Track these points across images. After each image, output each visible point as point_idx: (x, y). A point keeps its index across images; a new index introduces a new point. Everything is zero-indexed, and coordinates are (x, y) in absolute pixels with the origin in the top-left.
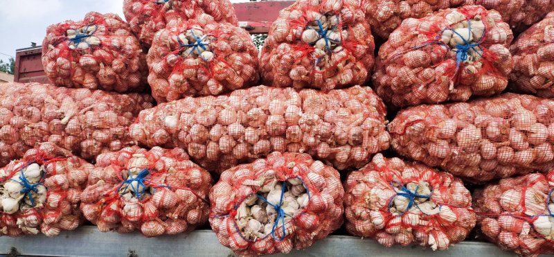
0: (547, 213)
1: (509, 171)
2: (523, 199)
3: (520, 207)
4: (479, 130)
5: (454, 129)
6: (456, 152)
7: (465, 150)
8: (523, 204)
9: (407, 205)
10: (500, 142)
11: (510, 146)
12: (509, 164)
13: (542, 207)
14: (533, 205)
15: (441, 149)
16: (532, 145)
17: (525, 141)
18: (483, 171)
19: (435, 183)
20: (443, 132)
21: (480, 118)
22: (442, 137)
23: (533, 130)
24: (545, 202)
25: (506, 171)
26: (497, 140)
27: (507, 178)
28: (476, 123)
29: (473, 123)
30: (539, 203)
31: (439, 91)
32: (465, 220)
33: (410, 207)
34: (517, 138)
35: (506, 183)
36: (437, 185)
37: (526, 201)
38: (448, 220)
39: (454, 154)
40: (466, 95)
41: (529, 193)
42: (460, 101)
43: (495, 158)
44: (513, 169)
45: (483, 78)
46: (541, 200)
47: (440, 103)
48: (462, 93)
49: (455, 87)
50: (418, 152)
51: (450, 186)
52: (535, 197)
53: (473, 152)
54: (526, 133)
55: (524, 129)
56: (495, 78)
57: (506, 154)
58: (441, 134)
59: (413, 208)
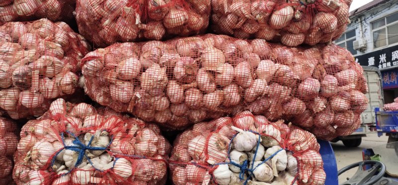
0: (228, 161)
1: (198, 115)
2: (207, 145)
3: (203, 154)
4: (164, 70)
5: (138, 69)
6: (138, 95)
7: (149, 94)
8: (206, 152)
9: (76, 160)
10: (186, 83)
11: (198, 88)
12: (198, 108)
13: (223, 154)
14: (215, 152)
15: (122, 92)
16: (219, 87)
17: (211, 82)
18: (174, 116)
19: (117, 132)
20: (123, 72)
21: (167, 57)
22: (122, 78)
23: (220, 69)
24: (227, 148)
25: (196, 115)
26: (183, 81)
27: (198, 122)
28: (161, 62)
29: (158, 63)
30: (220, 150)
31: (125, 25)
32: (145, 173)
33: (79, 162)
34: (203, 78)
35: (198, 128)
36: (120, 134)
37: (209, 149)
38: (122, 175)
39: (136, 98)
40: (157, 32)
41: (213, 140)
42: (153, 39)
43: (183, 102)
44: (203, 114)
45: (172, 13)
46: (223, 147)
47: (130, 41)
48: (153, 29)
49: (143, 21)
50: (100, 96)
51: (135, 135)
52: (217, 143)
53: (157, 96)
54: (213, 73)
55: (210, 69)
56: (185, 13)
57: (193, 97)
58: (120, 74)
59: (84, 163)
